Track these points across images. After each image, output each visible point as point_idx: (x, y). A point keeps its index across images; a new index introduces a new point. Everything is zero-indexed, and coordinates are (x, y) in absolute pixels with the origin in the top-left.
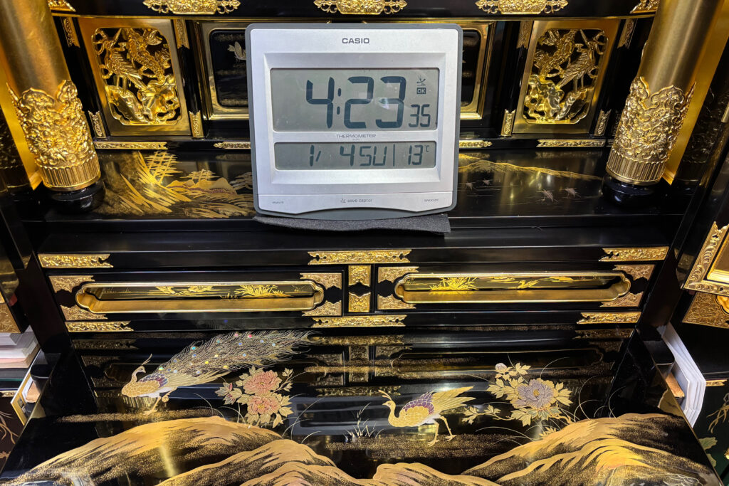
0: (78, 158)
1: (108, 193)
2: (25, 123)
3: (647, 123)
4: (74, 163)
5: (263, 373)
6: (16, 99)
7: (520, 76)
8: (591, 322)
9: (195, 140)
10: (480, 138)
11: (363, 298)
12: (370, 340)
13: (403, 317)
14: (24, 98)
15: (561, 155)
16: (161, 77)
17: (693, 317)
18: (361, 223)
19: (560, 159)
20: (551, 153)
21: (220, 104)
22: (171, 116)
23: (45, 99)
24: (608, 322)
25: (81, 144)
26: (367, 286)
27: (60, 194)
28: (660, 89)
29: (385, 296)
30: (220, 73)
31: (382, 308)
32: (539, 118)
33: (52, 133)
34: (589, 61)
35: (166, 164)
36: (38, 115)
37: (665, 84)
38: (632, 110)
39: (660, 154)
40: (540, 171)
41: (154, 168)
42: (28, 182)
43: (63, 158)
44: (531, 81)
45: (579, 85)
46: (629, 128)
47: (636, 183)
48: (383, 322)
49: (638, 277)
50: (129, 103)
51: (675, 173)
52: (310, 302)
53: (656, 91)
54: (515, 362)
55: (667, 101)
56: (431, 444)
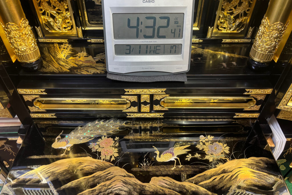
0: (30, 50)
1: (44, 63)
2: (8, 36)
3: (267, 37)
4: (29, 52)
5: (107, 138)
6: (4, 26)
8: (239, 117)
9: (79, 39)
10: (198, 38)
11: (147, 106)
12: (150, 122)
13: (163, 114)
14: (6, 26)
15: (232, 45)
16: (64, 12)
17: (281, 116)
19: (231, 48)
20: (227, 45)
21: (89, 23)
22: (69, 28)
23: (15, 26)
24: (246, 117)
25: (31, 44)
26: (148, 102)
27: (25, 64)
28: (274, 23)
29: (156, 105)
31: (155, 110)
33: (19, 40)
34: (246, 6)
35: (67, 49)
36: (13, 33)
37: (276, 21)
39: (272, 50)
40: (223, 53)
41: (62, 51)
42: (11, 59)
43: (24, 50)
44: (219, 13)
45: (241, 16)
46: (260, 39)
47: (261, 62)
48: (155, 116)
49: (259, 99)
50: (51, 23)
51: (278, 57)
52: (125, 106)
53: (272, 24)
54: (208, 135)
55: (277, 28)
56: (173, 169)
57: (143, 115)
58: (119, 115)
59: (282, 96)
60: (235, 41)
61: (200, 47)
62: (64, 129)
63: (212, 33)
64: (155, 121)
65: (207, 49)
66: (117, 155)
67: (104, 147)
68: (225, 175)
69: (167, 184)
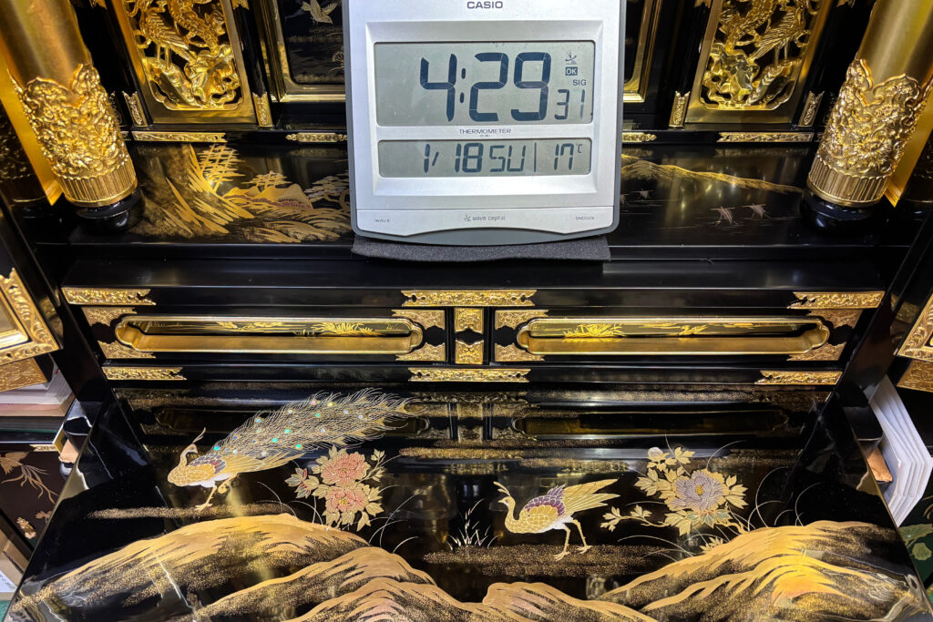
0: (105, 165)
1: (149, 205)
2: (34, 121)
3: (866, 125)
4: (100, 171)
5: (347, 455)
6: (21, 90)
7: (700, 36)
8: (774, 382)
9: (262, 130)
10: (640, 128)
11: (475, 347)
12: (483, 399)
13: (526, 371)
14: (29, 90)
15: (751, 152)
16: (214, 46)
17: (912, 381)
20: (736, 150)
21: (294, 80)
22: (230, 98)
23: (57, 90)
24: (797, 383)
25: (108, 147)
26: (479, 334)
27: (86, 210)
28: (886, 78)
29: (504, 345)
31: (501, 359)
32: (722, 102)
33: (69, 134)
34: (796, 25)
35: (223, 163)
36: (49, 112)
37: (894, 70)
39: (882, 166)
40: (720, 176)
41: (207, 170)
42: (43, 194)
43: (85, 166)
44: (711, 51)
45: (781, 57)
46: (841, 129)
47: (847, 204)
48: (501, 377)
49: (841, 324)
50: (174, 81)
51: (902, 190)
52: (405, 343)
53: (881, 82)
54: (675, 442)
55: (895, 96)
56: (559, 557)
57: (461, 375)
58: (387, 371)
59: (913, 314)
60: (760, 137)
61: (647, 157)
64: (501, 393)
65: (670, 164)
66: (376, 509)
67: (334, 485)
68: (733, 579)
69: (538, 607)
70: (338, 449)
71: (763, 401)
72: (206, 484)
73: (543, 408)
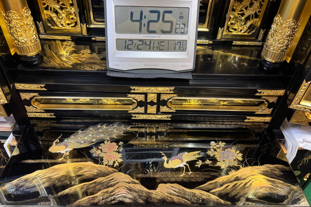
0: (31, 42)
1: (45, 58)
2: (8, 26)
3: (280, 35)
4: (30, 44)
6: (4, 15)
7: (226, 12)
8: (250, 121)
9: (84, 36)
10: (208, 39)
11: (154, 107)
12: (156, 125)
13: (170, 116)
14: (7, 15)
15: (243, 48)
16: (69, 7)
17: (294, 120)
18: (153, 75)
19: (242, 50)
20: (238, 47)
21: (95, 20)
22: (73, 25)
23: (17, 15)
24: (257, 121)
25: (33, 36)
26: (155, 103)
27: (24, 58)
29: (163, 106)
30: (95, 6)
31: (162, 111)
32: (234, 32)
33: (20, 31)
34: (257, 7)
35: (70, 46)
36: (14, 23)
38: (274, 29)
39: (285, 49)
40: (233, 55)
41: (65, 48)
42: (10, 52)
43: (25, 42)
44: (231, 15)
45: (252, 17)
46: (272, 37)
47: (274, 62)
48: (162, 118)
49: (271, 102)
50: (54, 19)
51: (291, 58)
52: (131, 107)
53: (285, 21)
54: (219, 141)
55: (289, 26)
56: (182, 175)
57: (149, 117)
58: (124, 115)
60: (246, 43)
61: (210, 48)
62: (63, 133)
63: (222, 34)
64: (162, 124)
65: (217, 50)
66: (120, 160)
67: (106, 152)
68: (239, 182)
69: (175, 191)
70: (108, 141)
71: (247, 127)
72: (62, 152)
73: (175, 129)
